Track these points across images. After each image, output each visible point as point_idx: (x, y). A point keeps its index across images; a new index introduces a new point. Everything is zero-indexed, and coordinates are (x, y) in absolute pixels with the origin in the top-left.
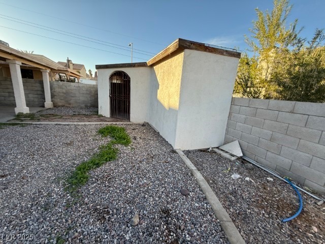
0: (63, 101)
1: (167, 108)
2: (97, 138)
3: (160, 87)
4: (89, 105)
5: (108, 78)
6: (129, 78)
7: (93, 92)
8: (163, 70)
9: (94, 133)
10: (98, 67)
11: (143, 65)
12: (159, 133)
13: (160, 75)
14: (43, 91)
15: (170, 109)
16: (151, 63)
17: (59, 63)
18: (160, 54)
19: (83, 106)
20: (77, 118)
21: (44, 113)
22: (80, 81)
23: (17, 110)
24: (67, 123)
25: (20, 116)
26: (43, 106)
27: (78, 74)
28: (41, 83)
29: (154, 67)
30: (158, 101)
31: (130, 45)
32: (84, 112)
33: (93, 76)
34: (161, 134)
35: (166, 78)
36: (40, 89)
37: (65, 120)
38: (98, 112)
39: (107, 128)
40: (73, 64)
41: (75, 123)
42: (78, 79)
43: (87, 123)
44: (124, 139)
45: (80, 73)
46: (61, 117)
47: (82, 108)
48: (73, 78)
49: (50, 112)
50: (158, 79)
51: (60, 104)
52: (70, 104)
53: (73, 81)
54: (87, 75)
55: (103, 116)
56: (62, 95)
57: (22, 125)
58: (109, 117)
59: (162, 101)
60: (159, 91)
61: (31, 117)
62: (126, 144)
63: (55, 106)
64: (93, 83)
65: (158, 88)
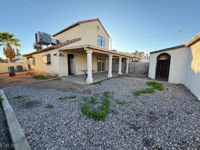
0: (133, 71)
1: (196, 73)
2: (146, 85)
3: (194, 59)
4: (144, 73)
5: (156, 58)
6: (170, 56)
7: (147, 66)
8: (196, 48)
9: (145, 84)
10: (151, 53)
11: (183, 46)
12: (189, 90)
13: (194, 52)
14: (126, 67)
15: (198, 73)
16: (187, 45)
17: (132, 53)
18: (193, 39)
19: (141, 73)
20: (137, 78)
21: (126, 75)
22: (141, 61)
23: (119, 73)
24: (134, 79)
25: (119, 75)
26: (125, 73)
27: (140, 58)
28: (126, 63)
29: (191, 47)
30: (191, 69)
31: (181, 30)
32: (141, 76)
33: (148, 57)
34: (191, 91)
35: (198, 53)
36: (125, 66)
37: (133, 78)
38: (148, 76)
39: (151, 82)
40: (138, 53)
41: (137, 79)
42: (140, 60)
43: (142, 80)
44: (160, 88)
45: (141, 57)
46: (131, 77)
47: (140, 74)
48: (138, 60)
49: (127, 75)
50: (193, 54)
51: (131, 72)
52: (135, 72)
53: (138, 61)
54: (145, 57)
55: (150, 78)
56: (132, 68)
57: (120, 78)
58: (154, 78)
59: (194, 69)
60: (192, 62)
61: (122, 76)
62: (161, 90)
63: (129, 73)
64: (148, 61)
65: (192, 60)
